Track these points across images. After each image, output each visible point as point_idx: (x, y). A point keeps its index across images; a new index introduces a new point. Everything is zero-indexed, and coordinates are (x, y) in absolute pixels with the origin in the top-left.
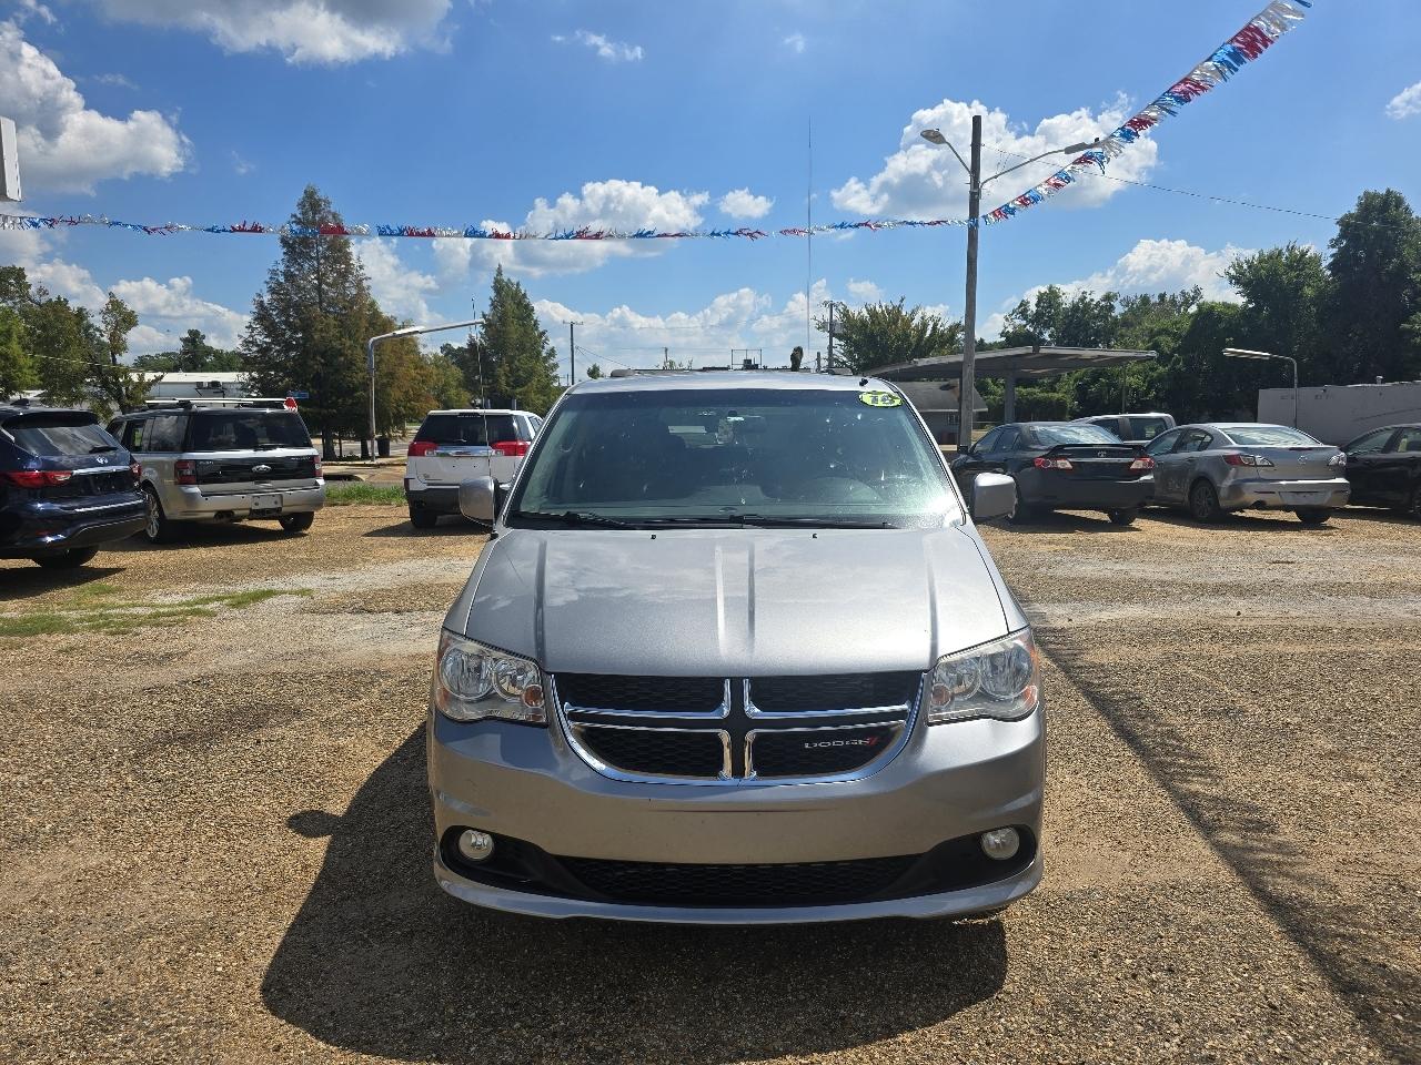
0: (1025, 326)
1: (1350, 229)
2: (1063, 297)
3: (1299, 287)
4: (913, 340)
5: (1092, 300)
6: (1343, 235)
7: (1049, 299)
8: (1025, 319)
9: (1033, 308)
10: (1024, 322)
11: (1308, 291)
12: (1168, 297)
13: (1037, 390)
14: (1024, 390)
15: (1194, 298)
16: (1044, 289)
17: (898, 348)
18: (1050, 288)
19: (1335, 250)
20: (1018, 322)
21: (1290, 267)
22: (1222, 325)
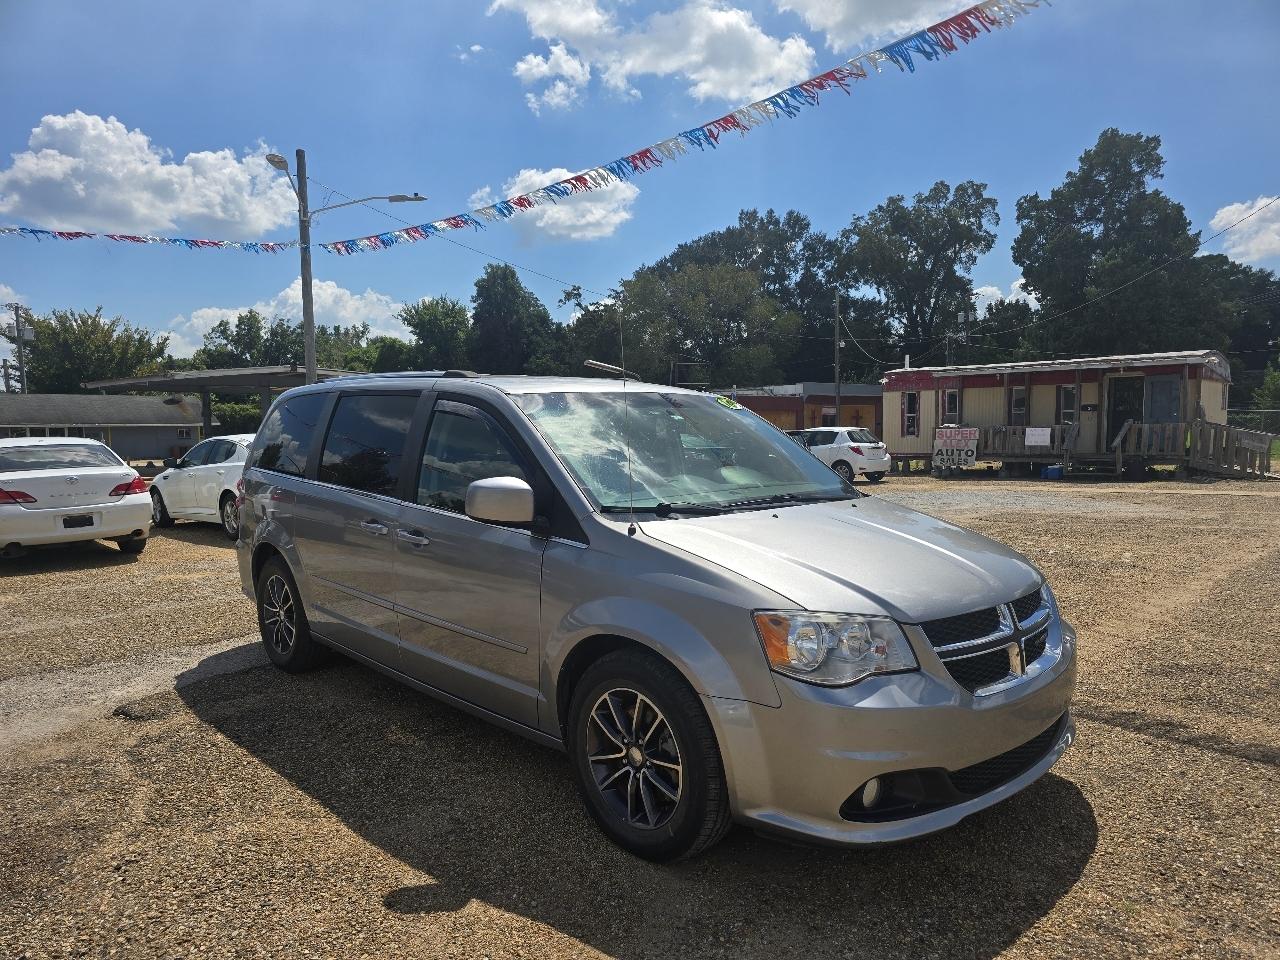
0: (226, 345)
1: (484, 289)
2: (262, 322)
3: (454, 331)
4: (117, 353)
5: (289, 327)
6: (480, 294)
7: (250, 323)
8: (226, 338)
9: (233, 329)
10: (225, 342)
11: (461, 335)
12: (342, 331)
13: (248, 406)
14: (236, 407)
15: (363, 333)
16: (244, 312)
17: (99, 359)
18: (250, 312)
19: (475, 305)
20: (218, 341)
21: (446, 315)
22: (403, 357)
